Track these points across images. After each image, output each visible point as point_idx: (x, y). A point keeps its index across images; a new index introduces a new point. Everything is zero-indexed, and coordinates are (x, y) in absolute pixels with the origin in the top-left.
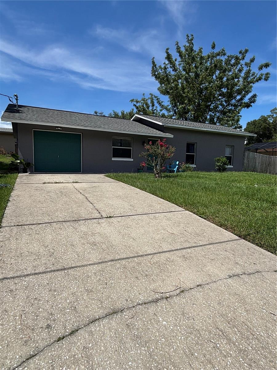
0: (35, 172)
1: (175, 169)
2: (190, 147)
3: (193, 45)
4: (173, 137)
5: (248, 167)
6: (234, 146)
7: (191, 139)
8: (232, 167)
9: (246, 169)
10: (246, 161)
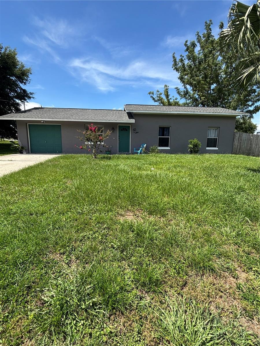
0: (31, 153)
1: (138, 152)
2: (164, 130)
3: (211, 30)
4: (134, 122)
5: (240, 149)
6: (219, 127)
7: (164, 123)
8: (217, 149)
9: (236, 152)
10: (236, 143)
